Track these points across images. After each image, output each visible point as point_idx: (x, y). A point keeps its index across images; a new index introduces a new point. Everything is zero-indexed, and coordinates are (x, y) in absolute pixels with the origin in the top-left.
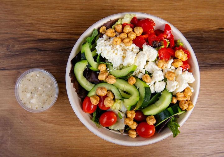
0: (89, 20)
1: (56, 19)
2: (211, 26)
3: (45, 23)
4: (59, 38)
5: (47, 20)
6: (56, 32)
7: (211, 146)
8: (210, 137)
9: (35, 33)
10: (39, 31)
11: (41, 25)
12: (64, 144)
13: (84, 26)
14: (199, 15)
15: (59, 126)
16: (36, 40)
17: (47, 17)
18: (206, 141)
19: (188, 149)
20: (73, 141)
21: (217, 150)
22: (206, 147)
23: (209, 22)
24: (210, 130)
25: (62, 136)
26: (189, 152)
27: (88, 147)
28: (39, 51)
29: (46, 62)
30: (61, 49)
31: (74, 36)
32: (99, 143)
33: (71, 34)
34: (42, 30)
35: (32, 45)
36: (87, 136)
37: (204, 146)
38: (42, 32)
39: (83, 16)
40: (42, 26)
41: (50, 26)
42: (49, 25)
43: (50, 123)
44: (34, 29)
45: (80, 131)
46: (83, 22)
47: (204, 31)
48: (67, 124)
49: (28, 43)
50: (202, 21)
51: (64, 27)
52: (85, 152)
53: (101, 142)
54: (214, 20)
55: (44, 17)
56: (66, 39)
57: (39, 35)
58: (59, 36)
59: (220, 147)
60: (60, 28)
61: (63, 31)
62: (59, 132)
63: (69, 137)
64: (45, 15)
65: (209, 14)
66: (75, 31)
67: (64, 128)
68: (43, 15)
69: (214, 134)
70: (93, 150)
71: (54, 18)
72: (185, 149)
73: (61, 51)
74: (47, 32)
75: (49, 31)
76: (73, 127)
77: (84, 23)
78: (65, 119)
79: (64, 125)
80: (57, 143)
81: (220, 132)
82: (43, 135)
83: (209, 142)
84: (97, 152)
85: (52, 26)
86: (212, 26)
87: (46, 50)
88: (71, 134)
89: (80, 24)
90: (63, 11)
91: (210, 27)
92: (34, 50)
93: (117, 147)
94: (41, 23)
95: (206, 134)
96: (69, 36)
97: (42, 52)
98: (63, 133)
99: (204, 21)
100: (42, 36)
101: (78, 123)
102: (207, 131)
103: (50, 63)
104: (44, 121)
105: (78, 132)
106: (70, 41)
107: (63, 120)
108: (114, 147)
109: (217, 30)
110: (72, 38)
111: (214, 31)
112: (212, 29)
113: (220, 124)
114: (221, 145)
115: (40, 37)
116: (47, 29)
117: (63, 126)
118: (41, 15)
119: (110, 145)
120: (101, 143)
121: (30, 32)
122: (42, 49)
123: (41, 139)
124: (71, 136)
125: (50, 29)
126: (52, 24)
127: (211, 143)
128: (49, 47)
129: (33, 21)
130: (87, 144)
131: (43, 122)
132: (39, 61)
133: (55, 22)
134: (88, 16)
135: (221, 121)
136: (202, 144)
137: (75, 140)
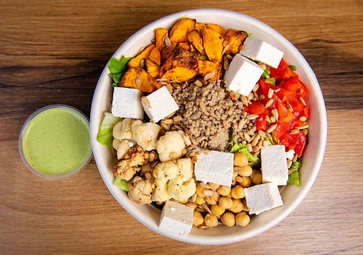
0: (88, 33)
1: (31, 31)
2: (298, 37)
3: (12, 40)
4: (36, 65)
5: (16, 34)
6: (32, 55)
7: (301, 245)
8: (300, 229)
10: (2, 53)
11: (6, 43)
12: (47, 247)
13: (79, 42)
14: (277, 18)
15: (39, 216)
17: (16, 28)
18: (295, 235)
19: (262, 250)
20: (62, 241)
22: (294, 247)
23: (294, 30)
24: (299, 215)
25: (44, 233)
27: (88, 251)
28: (3, 87)
29: (15, 105)
30: (42, 83)
31: (62, 60)
32: (108, 244)
33: (58, 57)
34: (8, 51)
36: (87, 232)
37: (290, 245)
38: (7, 54)
39: (78, 25)
40: (7, 45)
41: (21, 44)
42: (21, 42)
43: (23, 210)
45: (75, 224)
46: (78, 37)
48: (52, 212)
50: (283, 28)
51: (45, 45)
53: (110, 242)
54: (303, 25)
55: (12, 28)
56: (50, 66)
57: (2, 61)
58: (36, 61)
59: (317, 245)
60: (39, 46)
61: (44, 52)
62: (38, 225)
63: (56, 235)
64: (13, 26)
65: (295, 15)
66: (64, 52)
67: (48, 219)
68: (9, 26)
69: (306, 224)
71: (27, 31)
72: (256, 250)
73: (40, 86)
74: (16, 55)
75: (20, 52)
76: (63, 217)
77: (80, 38)
78: (48, 204)
79: (46, 214)
80: (35, 245)
81: (318, 219)
82: (11, 233)
83: (298, 237)
86: (300, 37)
87: (16, 85)
88: (60, 230)
89: (73, 40)
90: (43, 18)
91: (297, 39)
93: (140, 250)
94: (5, 39)
95: (293, 224)
96: (54, 61)
97: (8, 90)
98: (45, 228)
99: (287, 28)
100: (8, 61)
101: (72, 209)
102: (293, 217)
103: (21, 108)
104: (13, 208)
105: (72, 225)
106: (56, 70)
107: (44, 205)
108: (133, 250)
109: (308, 43)
110: (61, 63)
111: (303, 45)
112: (301, 41)
113: (317, 206)
114: (320, 242)
115: (5, 63)
116: (16, 49)
117: (45, 216)
118: (6, 26)
119: (126, 246)
120: (111, 244)
122: (9, 84)
123: (8, 240)
124: (59, 233)
125: (21, 50)
126: (25, 40)
127: (302, 239)
128: (20, 80)
130: (87, 246)
132: (3, 104)
133: (29, 37)
134: (86, 25)
135: (319, 200)
136: (286, 240)
137: (66, 239)
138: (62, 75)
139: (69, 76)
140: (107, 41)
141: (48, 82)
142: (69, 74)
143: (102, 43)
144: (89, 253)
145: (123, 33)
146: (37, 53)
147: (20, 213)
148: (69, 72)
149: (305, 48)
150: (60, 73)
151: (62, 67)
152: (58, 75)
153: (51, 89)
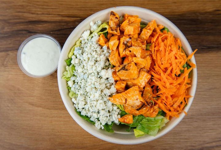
0: (81, 2)
3: (35, 5)
4: (49, 20)
5: (38, 2)
6: (47, 14)
7: (210, 133)
8: (209, 124)
9: (26, 15)
10: (29, 13)
11: (32, 7)
12: (53, 129)
13: (75, 8)
15: (48, 110)
16: (27, 22)
18: (205, 127)
19: (185, 136)
20: (62, 126)
21: (217, 138)
22: (205, 135)
23: (204, 4)
24: (208, 115)
25: (51, 121)
26: (186, 139)
28: (29, 33)
30: (52, 31)
31: (65, 18)
33: (63, 16)
34: (32, 12)
35: (22, 27)
37: (203, 133)
38: (32, 14)
41: (41, 8)
43: (38, 107)
44: (25, 10)
46: (75, 4)
47: (199, 13)
48: (56, 108)
49: (18, 25)
50: (198, 3)
51: (55, 9)
52: (74, 138)
54: (210, 1)
56: (57, 21)
57: (29, 17)
58: (50, 18)
59: (220, 134)
60: (51, 10)
61: (55, 13)
62: (47, 116)
66: (66, 13)
67: (54, 112)
69: (213, 121)
70: (84, 136)
72: (181, 136)
73: (51, 33)
74: (37, 14)
75: (40, 13)
78: (54, 103)
79: (53, 109)
80: (45, 128)
81: (220, 118)
82: (31, 120)
83: (207, 128)
84: (88, 138)
85: (43, 8)
86: (208, 8)
87: (36, 31)
89: (72, 6)
91: (206, 9)
92: (24, 32)
94: (32, 5)
95: (204, 121)
96: (60, 18)
98: (52, 117)
99: (200, 3)
100: (32, 18)
102: (205, 116)
104: (33, 105)
106: (61, 23)
107: (52, 104)
109: (213, 12)
111: (210, 13)
112: (209, 10)
113: (219, 110)
116: (38, 11)
117: (52, 110)
121: (20, 14)
122: (33, 31)
123: (29, 124)
124: (60, 121)
125: (41, 11)
126: (43, 6)
127: (210, 130)
128: (39, 29)
129: (24, 4)
130: (77, 129)
131: (31, 106)
133: (46, 4)
136: (200, 130)
137: (65, 125)
138: (65, 27)
139: (69, 27)
140: (92, 7)
141: (56, 30)
142: (68, 26)
143: (89, 8)
144: (78, 134)
145: (102, 3)
146: (50, 13)
147: (36, 108)
148: (69, 25)
149: (211, 15)
150: (64, 26)
151: (65, 22)
152: (62, 27)
153: (58, 34)
